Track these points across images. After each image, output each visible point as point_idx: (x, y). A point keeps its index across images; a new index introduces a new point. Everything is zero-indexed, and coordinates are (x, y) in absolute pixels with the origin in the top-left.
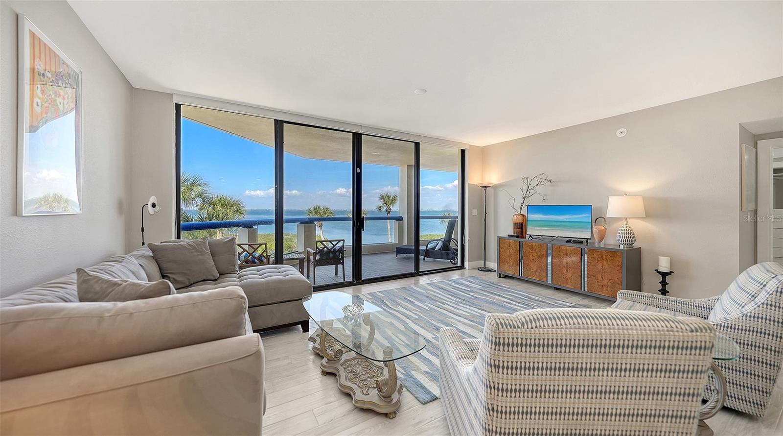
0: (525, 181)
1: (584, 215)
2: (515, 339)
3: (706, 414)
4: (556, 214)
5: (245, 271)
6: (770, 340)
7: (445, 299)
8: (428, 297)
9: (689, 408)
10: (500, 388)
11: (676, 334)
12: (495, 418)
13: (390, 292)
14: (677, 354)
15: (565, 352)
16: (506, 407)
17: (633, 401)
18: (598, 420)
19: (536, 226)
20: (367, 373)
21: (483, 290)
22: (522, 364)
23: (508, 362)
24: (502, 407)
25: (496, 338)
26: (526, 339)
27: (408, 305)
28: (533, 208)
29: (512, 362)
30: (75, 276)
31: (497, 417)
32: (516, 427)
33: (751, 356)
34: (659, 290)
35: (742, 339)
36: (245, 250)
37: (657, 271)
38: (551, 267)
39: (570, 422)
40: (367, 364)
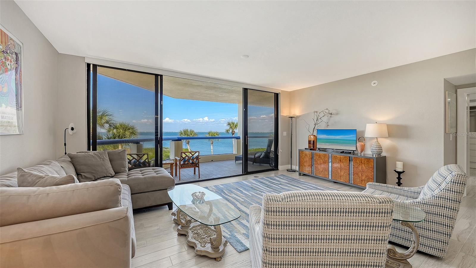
0: (316, 113)
1: (351, 136)
2: (278, 208)
3: (408, 256)
4: (334, 135)
5: (132, 171)
6: (447, 211)
7: (263, 189)
8: (252, 188)
9: (380, 248)
10: (270, 237)
11: (371, 204)
12: (268, 255)
13: (228, 185)
14: (372, 216)
15: (307, 216)
16: (274, 249)
17: (347, 244)
18: (328, 256)
19: (322, 143)
20: (206, 234)
21: (288, 184)
22: (282, 223)
23: (274, 222)
24: (271, 248)
25: (267, 208)
26: (284, 208)
27: (238, 193)
28: (320, 131)
29: (276, 222)
30: (16, 173)
31: (269, 255)
32: (280, 260)
33: (437, 221)
34: (396, 183)
35: (432, 210)
36: (134, 158)
37: (395, 170)
38: (331, 168)
39: (312, 257)
40: (207, 229)
